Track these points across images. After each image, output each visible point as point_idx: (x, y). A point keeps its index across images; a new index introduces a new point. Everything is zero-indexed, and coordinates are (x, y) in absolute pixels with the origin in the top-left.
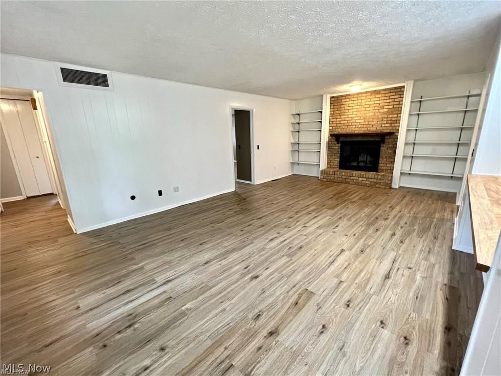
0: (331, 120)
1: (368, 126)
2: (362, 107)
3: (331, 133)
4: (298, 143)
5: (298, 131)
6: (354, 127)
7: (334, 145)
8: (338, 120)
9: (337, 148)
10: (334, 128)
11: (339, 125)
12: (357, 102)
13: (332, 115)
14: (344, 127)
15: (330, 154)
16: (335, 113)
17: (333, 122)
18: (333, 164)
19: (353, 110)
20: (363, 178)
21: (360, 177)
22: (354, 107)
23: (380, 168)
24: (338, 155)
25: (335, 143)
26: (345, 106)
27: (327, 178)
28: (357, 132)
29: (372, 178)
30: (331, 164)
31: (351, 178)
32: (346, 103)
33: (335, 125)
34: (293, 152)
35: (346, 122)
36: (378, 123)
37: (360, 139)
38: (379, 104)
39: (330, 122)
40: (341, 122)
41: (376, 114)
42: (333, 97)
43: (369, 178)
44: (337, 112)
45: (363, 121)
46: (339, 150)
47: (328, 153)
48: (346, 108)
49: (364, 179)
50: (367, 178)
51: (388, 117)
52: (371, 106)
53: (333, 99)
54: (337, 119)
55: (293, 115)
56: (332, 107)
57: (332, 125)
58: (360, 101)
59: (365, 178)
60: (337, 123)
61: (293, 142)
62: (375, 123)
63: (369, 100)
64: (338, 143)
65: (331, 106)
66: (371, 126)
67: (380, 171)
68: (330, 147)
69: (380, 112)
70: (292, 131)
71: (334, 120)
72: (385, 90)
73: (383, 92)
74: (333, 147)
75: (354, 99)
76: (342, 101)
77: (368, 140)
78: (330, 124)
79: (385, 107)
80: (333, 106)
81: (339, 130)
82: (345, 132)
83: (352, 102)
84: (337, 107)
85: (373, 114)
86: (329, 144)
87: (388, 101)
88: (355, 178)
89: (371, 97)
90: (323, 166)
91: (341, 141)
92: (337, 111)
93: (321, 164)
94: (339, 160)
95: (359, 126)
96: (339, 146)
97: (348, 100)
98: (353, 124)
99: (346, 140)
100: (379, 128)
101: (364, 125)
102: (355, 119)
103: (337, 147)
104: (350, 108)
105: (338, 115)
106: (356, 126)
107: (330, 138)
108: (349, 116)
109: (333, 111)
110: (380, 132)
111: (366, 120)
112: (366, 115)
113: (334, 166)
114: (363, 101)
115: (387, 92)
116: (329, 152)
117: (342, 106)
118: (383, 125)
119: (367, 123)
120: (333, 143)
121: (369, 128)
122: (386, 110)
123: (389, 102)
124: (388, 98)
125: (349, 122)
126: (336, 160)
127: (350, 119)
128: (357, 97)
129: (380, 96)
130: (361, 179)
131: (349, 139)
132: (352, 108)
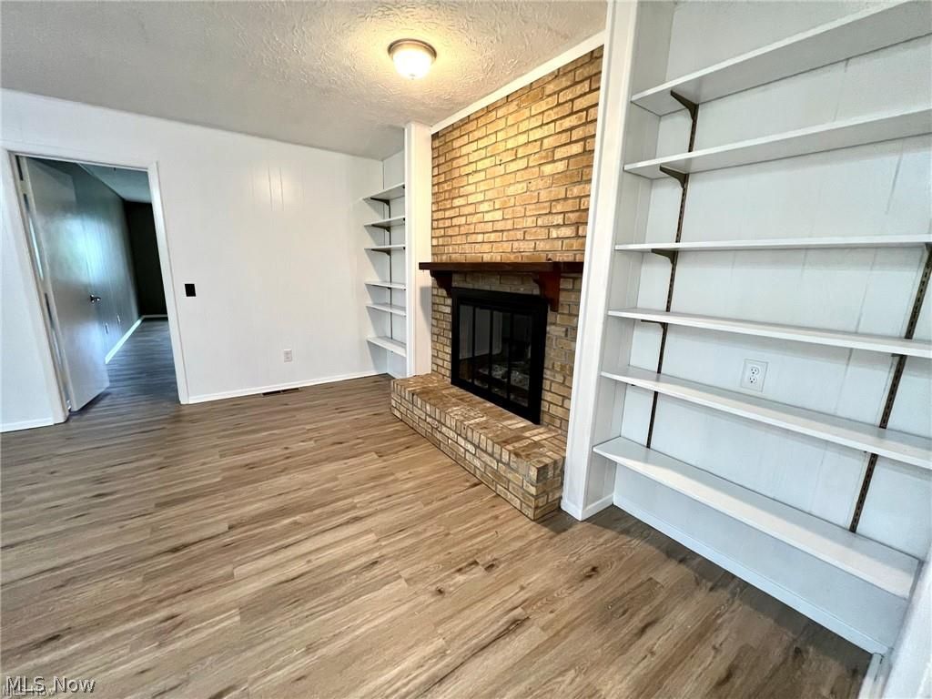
0: (435, 216)
1: (512, 234)
2: (498, 160)
3: (436, 259)
6: (481, 238)
7: (442, 301)
8: (447, 214)
9: (449, 310)
10: (441, 241)
11: (450, 232)
12: (486, 142)
13: (436, 199)
14: (458, 240)
15: (436, 330)
16: (441, 189)
17: (438, 220)
19: (477, 176)
22: (480, 166)
23: (545, 406)
25: (444, 293)
26: (461, 162)
30: (439, 362)
31: (443, 429)
32: (463, 151)
33: (443, 232)
35: (464, 220)
36: (540, 222)
38: (542, 140)
39: (432, 221)
40: (454, 222)
41: (534, 186)
42: (437, 135)
44: (446, 186)
45: (501, 214)
47: (432, 325)
48: (461, 171)
51: (566, 199)
52: (519, 153)
53: (437, 143)
54: (445, 210)
56: (436, 171)
57: (437, 233)
58: (494, 138)
60: (447, 223)
62: (530, 222)
63: (515, 130)
64: (448, 295)
66: (519, 235)
67: (546, 418)
68: (436, 307)
69: (543, 177)
71: (440, 215)
72: (557, 75)
73: (550, 88)
74: (439, 308)
75: (479, 133)
76: (454, 144)
78: (432, 228)
79: (559, 154)
80: (438, 166)
83: (475, 146)
84: (445, 168)
85: (525, 186)
86: (432, 295)
87: (567, 123)
89: (518, 117)
90: (411, 365)
91: (455, 290)
92: (445, 181)
95: (493, 237)
96: (449, 305)
97: (466, 139)
98: (480, 227)
100: (541, 246)
101: (503, 231)
102: (482, 207)
104: (470, 169)
105: (447, 195)
106: (485, 237)
108: (470, 199)
109: (438, 184)
111: (510, 213)
112: (509, 191)
113: (443, 371)
114: (500, 136)
115: (565, 82)
116: (435, 323)
117: (454, 164)
118: (554, 234)
119: (509, 225)
120: (439, 293)
121: (515, 246)
122: (561, 166)
123: (571, 129)
124: (567, 109)
125: (469, 219)
126: (447, 350)
127: (472, 209)
128: (486, 125)
129: (543, 106)
132: (474, 167)
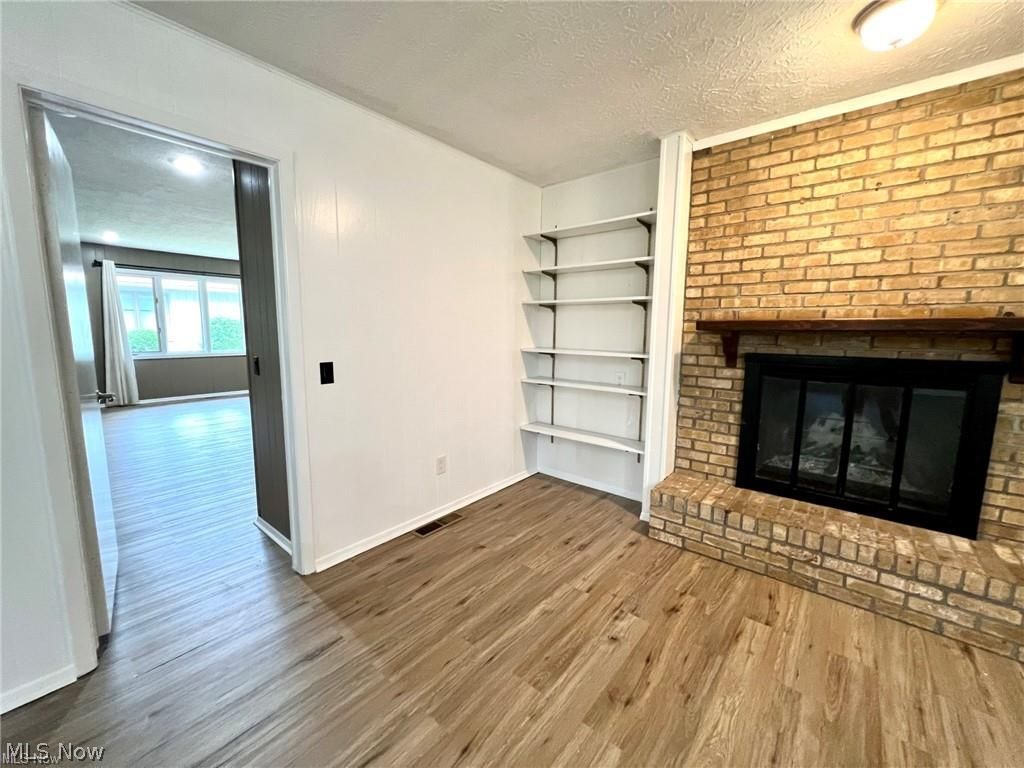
0: (696, 258)
1: (907, 281)
2: (871, 183)
3: (696, 316)
4: (553, 355)
5: (553, 307)
6: (820, 286)
7: (710, 372)
8: (729, 256)
9: (727, 384)
10: (710, 292)
11: (735, 279)
12: (838, 160)
13: (700, 235)
14: (759, 289)
15: (691, 412)
16: (713, 221)
17: (703, 264)
18: (703, 457)
19: (812, 207)
20: (915, 578)
21: (893, 572)
22: (820, 191)
23: (989, 514)
24: (731, 419)
25: (716, 361)
26: (770, 186)
27: (684, 532)
28: (833, 314)
29: (985, 598)
30: (693, 455)
31: (830, 563)
32: (776, 172)
33: (717, 280)
34: (530, 388)
35: (775, 263)
36: (981, 264)
37: (857, 349)
38: (990, 157)
39: (688, 265)
40: (747, 266)
41: (967, 216)
42: (707, 152)
43: (959, 590)
44: (727, 219)
45: (876, 255)
46: (737, 396)
47: (680, 405)
48: (772, 198)
49: (922, 590)
50: (946, 590)
52: (931, 173)
53: (705, 162)
54: (723, 251)
55: (528, 238)
56: (702, 199)
57: (701, 281)
58: (860, 155)
59: (935, 585)
60: (728, 268)
61: (531, 347)
62: (954, 264)
63: (920, 143)
64: (731, 362)
65: (693, 195)
66: (927, 282)
67: (993, 530)
68: (692, 381)
69: (991, 206)
70: (527, 306)
71: (710, 257)
74: (701, 382)
75: (823, 149)
76: (753, 163)
77: (906, 355)
78: (688, 274)
80: (707, 192)
81: (737, 302)
82: (770, 315)
83: (809, 165)
84: (728, 194)
85: (943, 217)
86: (682, 364)
88: (858, 570)
89: (928, 127)
90: (659, 463)
91: (748, 357)
92: (726, 212)
93: (648, 454)
94: (733, 441)
95: (853, 285)
96: (733, 379)
97: (786, 156)
98: (819, 273)
99: (775, 350)
100: (985, 295)
101: (880, 278)
102: (824, 247)
103: (727, 381)
104: (796, 195)
105: (730, 231)
106: (833, 285)
107: (689, 338)
108: (793, 236)
109: (707, 216)
110: (992, 312)
111: (901, 253)
112: (899, 225)
113: (707, 468)
114: (875, 153)
116: (687, 402)
117: (752, 189)
118: (1020, 280)
119: (898, 269)
120: (702, 361)
121: (914, 296)
125: (787, 262)
126: (720, 439)
127: (799, 248)
128: (840, 139)
130: (900, 584)
131: (788, 348)
132: (807, 193)
